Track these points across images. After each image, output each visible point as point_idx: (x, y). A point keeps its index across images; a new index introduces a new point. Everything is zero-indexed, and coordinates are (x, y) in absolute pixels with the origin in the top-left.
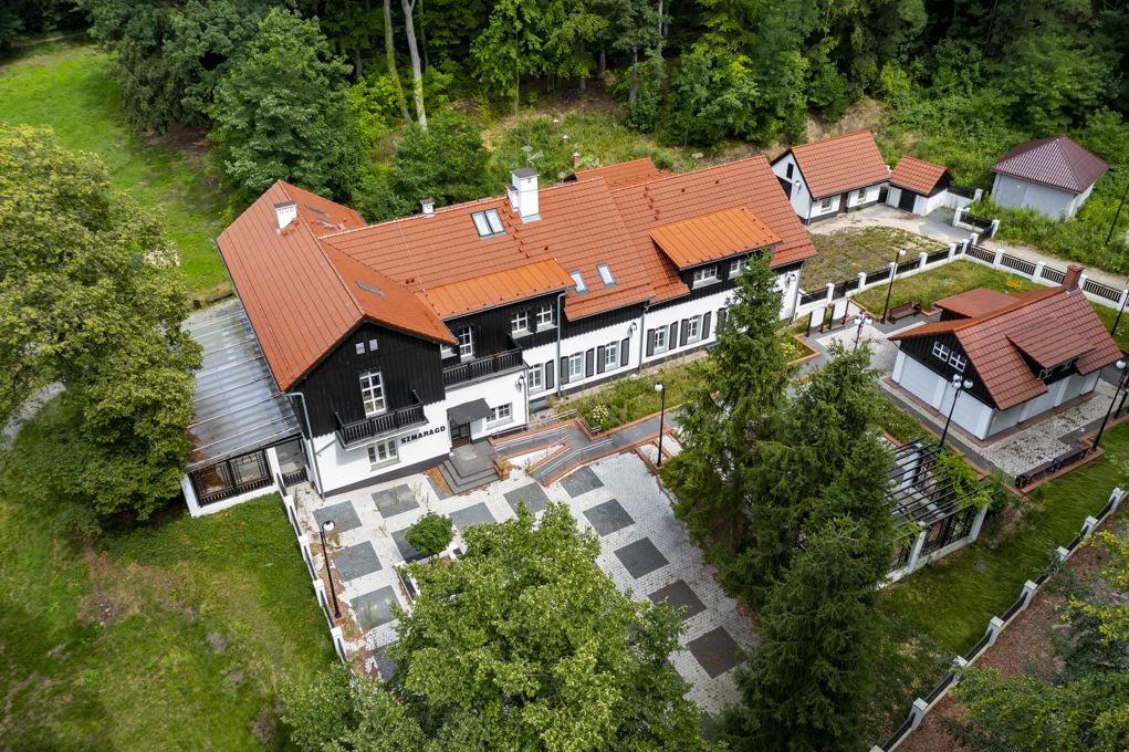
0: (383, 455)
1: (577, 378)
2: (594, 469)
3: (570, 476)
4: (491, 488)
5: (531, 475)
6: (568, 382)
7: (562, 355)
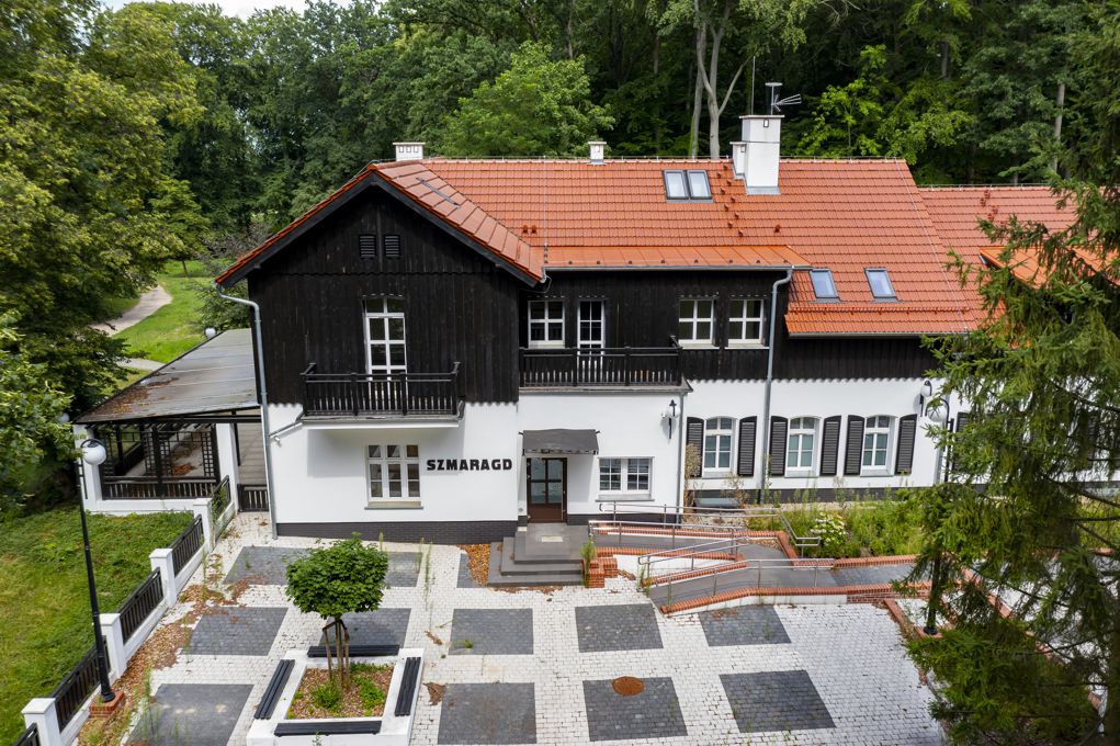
0: (395, 488)
1: (801, 475)
2: (782, 612)
3: (723, 612)
4: (557, 594)
5: (647, 593)
6: (782, 475)
7: (773, 413)
